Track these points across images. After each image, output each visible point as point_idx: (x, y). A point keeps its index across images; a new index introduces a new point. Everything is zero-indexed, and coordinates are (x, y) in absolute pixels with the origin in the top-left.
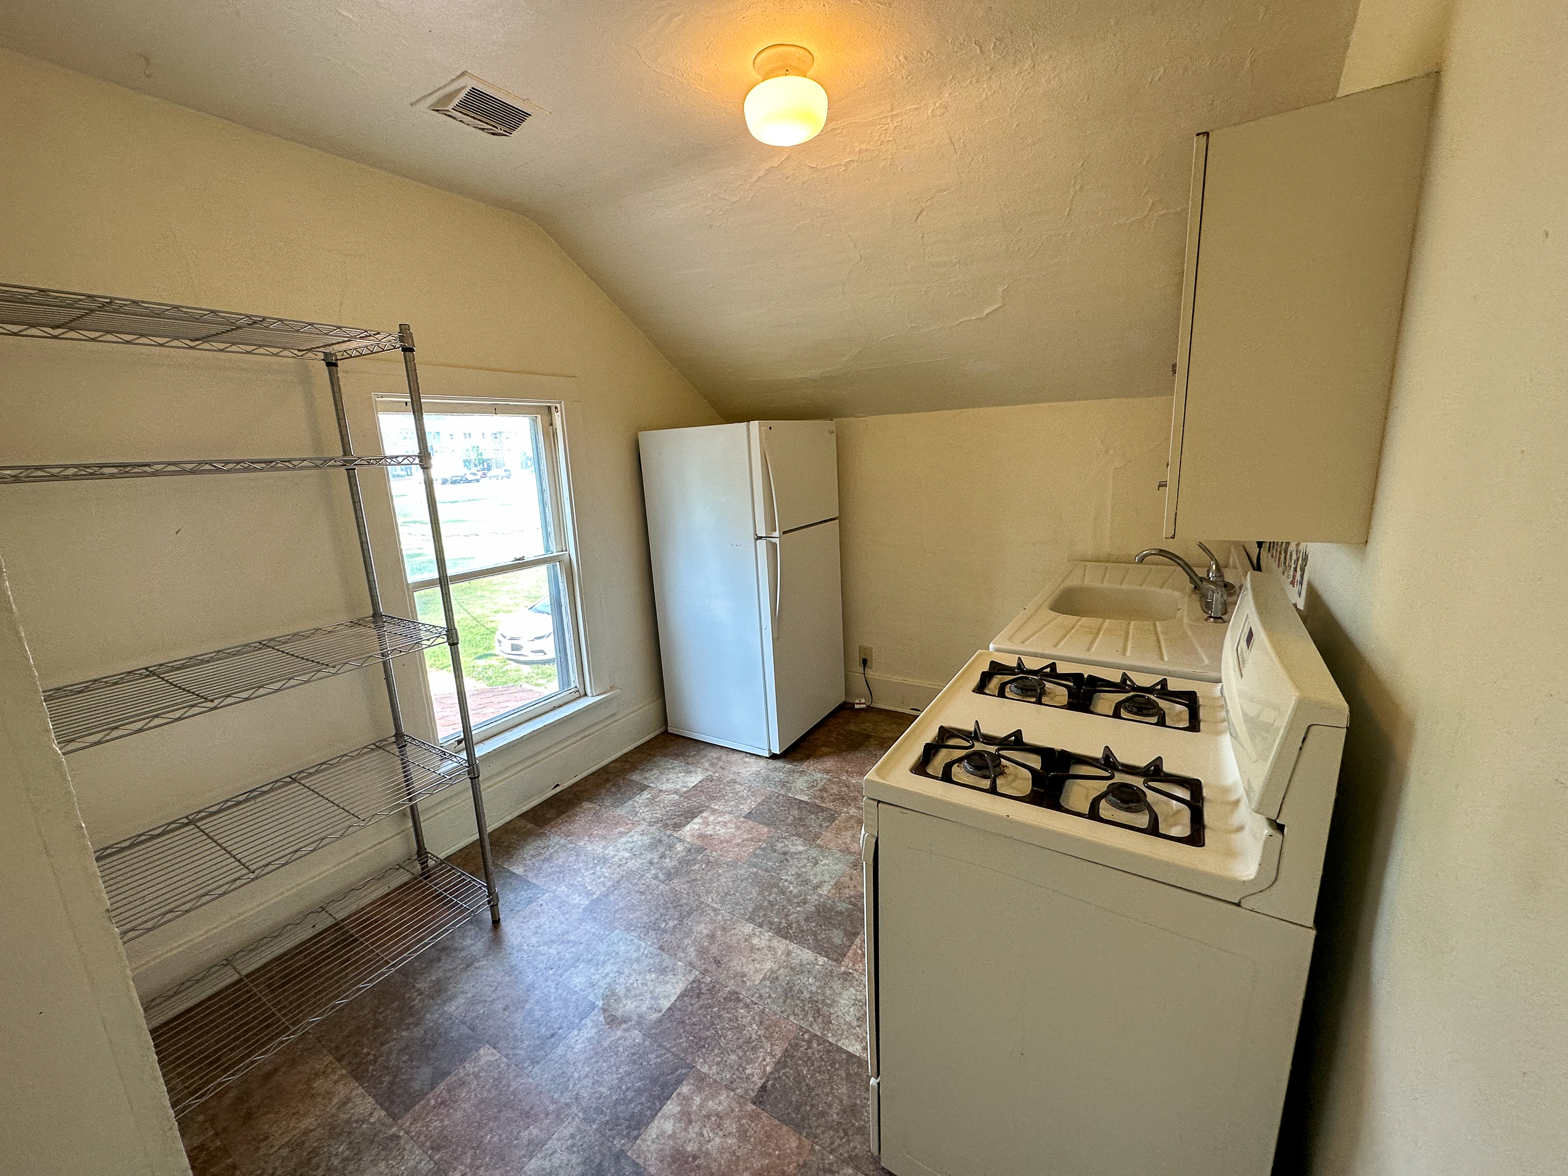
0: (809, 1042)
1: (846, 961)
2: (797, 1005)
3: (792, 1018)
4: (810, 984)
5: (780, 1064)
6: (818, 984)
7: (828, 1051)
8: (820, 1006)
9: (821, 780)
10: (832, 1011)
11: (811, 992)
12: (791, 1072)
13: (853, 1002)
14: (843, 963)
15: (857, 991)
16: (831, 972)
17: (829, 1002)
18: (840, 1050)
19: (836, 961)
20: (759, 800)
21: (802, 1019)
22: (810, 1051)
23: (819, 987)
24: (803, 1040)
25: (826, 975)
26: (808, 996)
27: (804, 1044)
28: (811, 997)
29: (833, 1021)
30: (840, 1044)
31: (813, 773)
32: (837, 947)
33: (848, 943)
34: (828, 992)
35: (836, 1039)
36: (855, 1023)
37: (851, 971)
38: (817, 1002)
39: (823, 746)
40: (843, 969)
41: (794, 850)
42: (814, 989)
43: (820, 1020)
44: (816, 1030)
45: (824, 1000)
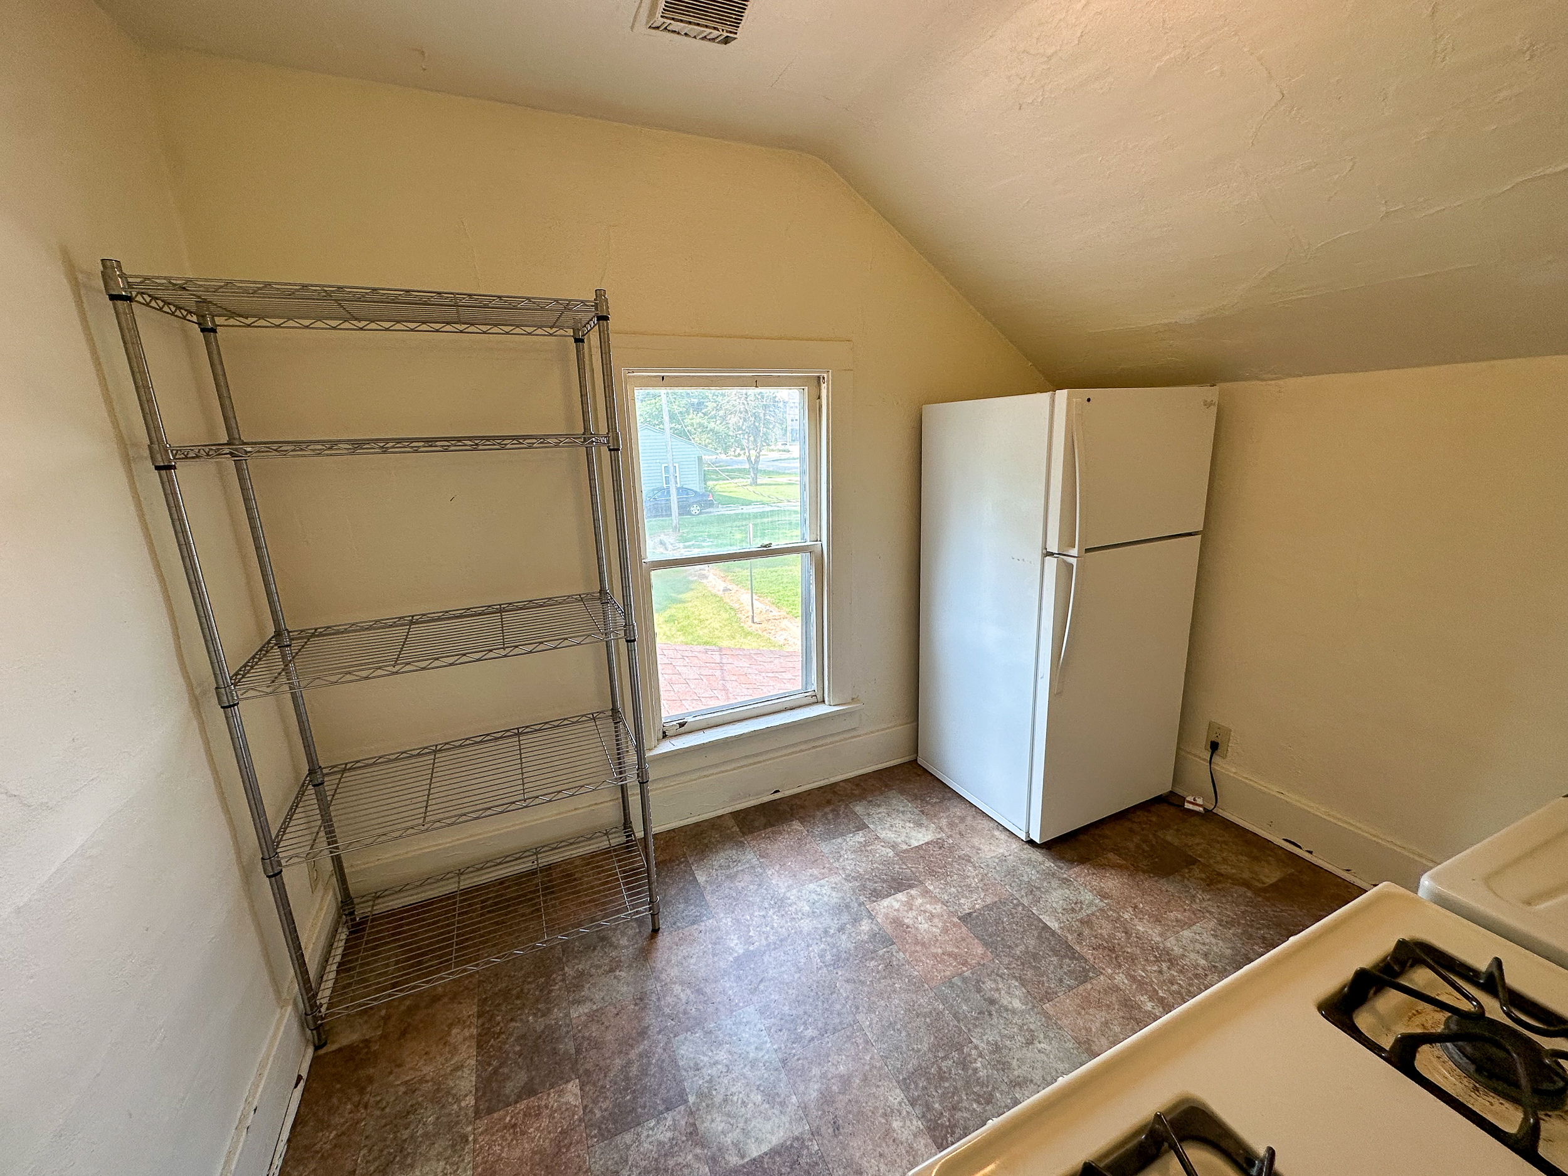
9: (1091, 904)
20: (989, 901)
31: (1081, 888)
39: (1113, 850)
41: (1005, 1003)
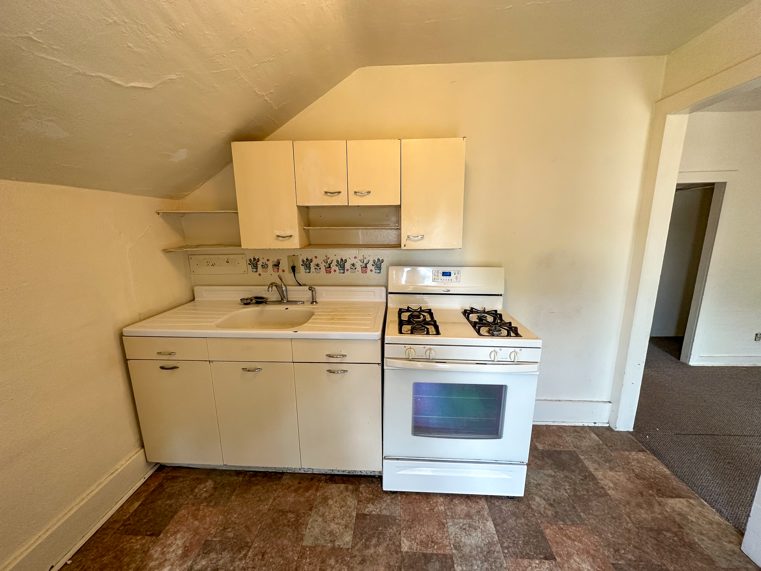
0: (507, 548)
1: (448, 551)
2: (496, 567)
3: (505, 565)
4: (478, 567)
5: (531, 558)
6: (475, 562)
7: (502, 536)
8: (485, 553)
10: (482, 545)
11: (482, 563)
12: (527, 549)
13: (469, 536)
14: (451, 553)
15: (461, 537)
16: (461, 557)
17: (479, 549)
18: (497, 531)
19: (452, 558)
21: (500, 559)
22: (511, 545)
23: (476, 560)
24: (509, 551)
25: (466, 560)
26: (485, 563)
27: (510, 550)
28: (485, 561)
29: (487, 541)
30: (495, 532)
32: (442, 563)
33: (435, 557)
34: (474, 553)
35: (494, 535)
36: (479, 530)
37: (452, 546)
38: (485, 556)
40: (454, 551)
42: (479, 562)
43: (492, 549)
44: (498, 548)
45: (481, 553)
